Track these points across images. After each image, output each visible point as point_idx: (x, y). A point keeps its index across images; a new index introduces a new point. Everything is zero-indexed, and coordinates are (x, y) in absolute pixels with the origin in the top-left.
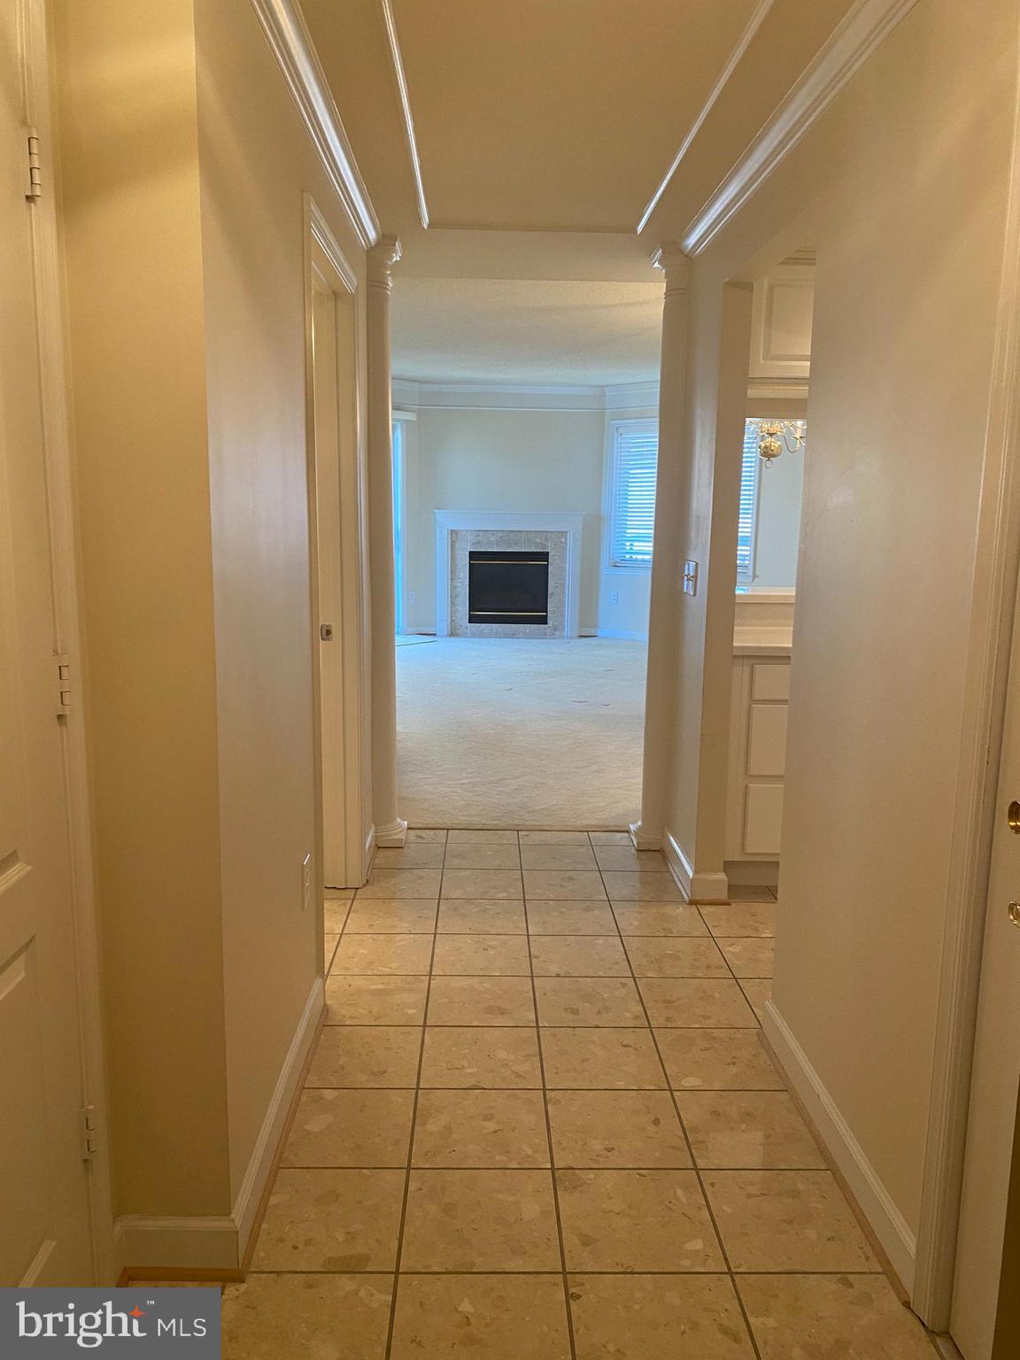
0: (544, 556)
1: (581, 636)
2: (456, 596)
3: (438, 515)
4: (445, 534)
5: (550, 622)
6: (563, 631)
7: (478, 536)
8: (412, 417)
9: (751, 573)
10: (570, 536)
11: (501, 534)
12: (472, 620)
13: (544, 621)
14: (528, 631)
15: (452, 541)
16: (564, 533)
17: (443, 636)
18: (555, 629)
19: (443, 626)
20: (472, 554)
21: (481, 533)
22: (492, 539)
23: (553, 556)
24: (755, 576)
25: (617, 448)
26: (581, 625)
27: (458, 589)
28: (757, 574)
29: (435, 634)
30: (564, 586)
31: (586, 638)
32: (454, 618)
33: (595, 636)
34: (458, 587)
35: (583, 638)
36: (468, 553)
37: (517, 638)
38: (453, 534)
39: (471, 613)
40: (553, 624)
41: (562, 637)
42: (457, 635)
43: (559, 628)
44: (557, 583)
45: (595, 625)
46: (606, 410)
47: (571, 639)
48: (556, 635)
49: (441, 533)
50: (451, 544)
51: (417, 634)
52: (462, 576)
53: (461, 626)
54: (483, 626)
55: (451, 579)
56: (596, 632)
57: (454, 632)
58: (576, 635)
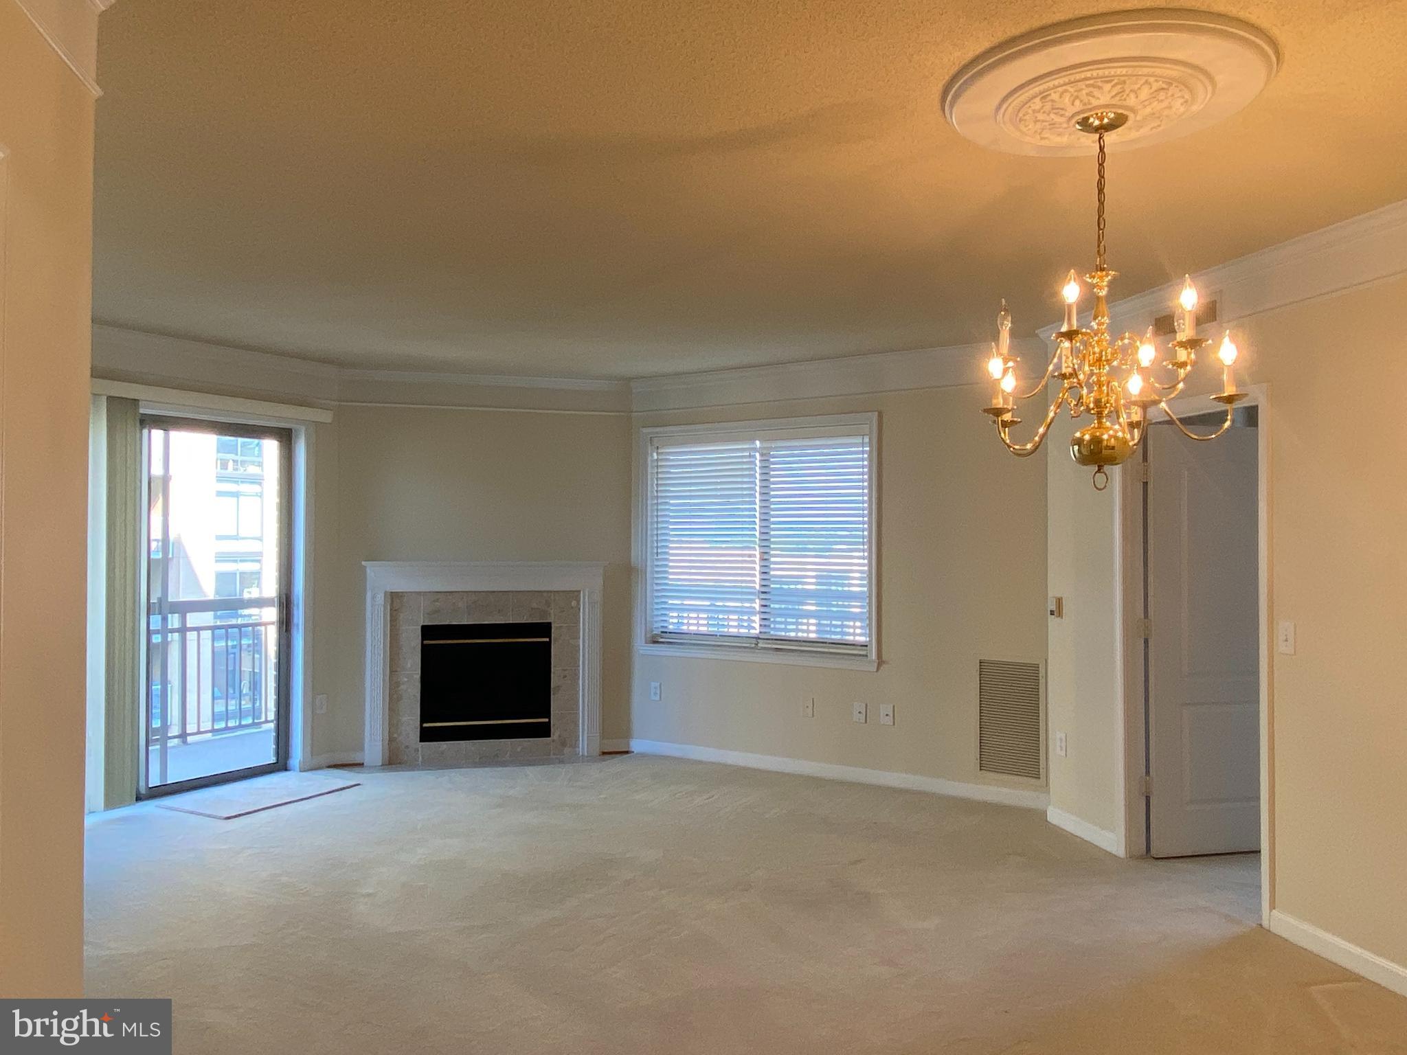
0: (544, 629)
1: (604, 753)
2: (399, 699)
3: (368, 571)
4: (380, 598)
5: (555, 733)
6: (575, 746)
7: (437, 600)
8: (326, 417)
9: (874, 656)
10: (584, 599)
11: (475, 598)
12: (427, 735)
13: (544, 731)
14: (518, 749)
15: (393, 610)
16: (575, 594)
17: (373, 768)
18: (564, 744)
19: (374, 749)
21: (441, 597)
22: (460, 605)
23: (557, 628)
24: (881, 662)
25: (652, 467)
26: (604, 735)
27: (403, 687)
28: (884, 657)
29: (361, 765)
30: (576, 675)
31: (613, 755)
32: (395, 735)
33: (627, 752)
34: (403, 684)
35: (607, 757)
36: (420, 628)
37: (504, 764)
38: (395, 600)
39: (425, 725)
40: (560, 736)
41: (574, 759)
42: (400, 763)
43: (569, 741)
44: (565, 670)
45: (627, 734)
46: (633, 414)
47: (590, 759)
48: (564, 755)
49: (374, 597)
50: (391, 615)
51: (330, 767)
52: (409, 665)
53: (407, 747)
54: (444, 745)
55: (391, 672)
56: (628, 745)
57: (394, 760)
58: (597, 751)
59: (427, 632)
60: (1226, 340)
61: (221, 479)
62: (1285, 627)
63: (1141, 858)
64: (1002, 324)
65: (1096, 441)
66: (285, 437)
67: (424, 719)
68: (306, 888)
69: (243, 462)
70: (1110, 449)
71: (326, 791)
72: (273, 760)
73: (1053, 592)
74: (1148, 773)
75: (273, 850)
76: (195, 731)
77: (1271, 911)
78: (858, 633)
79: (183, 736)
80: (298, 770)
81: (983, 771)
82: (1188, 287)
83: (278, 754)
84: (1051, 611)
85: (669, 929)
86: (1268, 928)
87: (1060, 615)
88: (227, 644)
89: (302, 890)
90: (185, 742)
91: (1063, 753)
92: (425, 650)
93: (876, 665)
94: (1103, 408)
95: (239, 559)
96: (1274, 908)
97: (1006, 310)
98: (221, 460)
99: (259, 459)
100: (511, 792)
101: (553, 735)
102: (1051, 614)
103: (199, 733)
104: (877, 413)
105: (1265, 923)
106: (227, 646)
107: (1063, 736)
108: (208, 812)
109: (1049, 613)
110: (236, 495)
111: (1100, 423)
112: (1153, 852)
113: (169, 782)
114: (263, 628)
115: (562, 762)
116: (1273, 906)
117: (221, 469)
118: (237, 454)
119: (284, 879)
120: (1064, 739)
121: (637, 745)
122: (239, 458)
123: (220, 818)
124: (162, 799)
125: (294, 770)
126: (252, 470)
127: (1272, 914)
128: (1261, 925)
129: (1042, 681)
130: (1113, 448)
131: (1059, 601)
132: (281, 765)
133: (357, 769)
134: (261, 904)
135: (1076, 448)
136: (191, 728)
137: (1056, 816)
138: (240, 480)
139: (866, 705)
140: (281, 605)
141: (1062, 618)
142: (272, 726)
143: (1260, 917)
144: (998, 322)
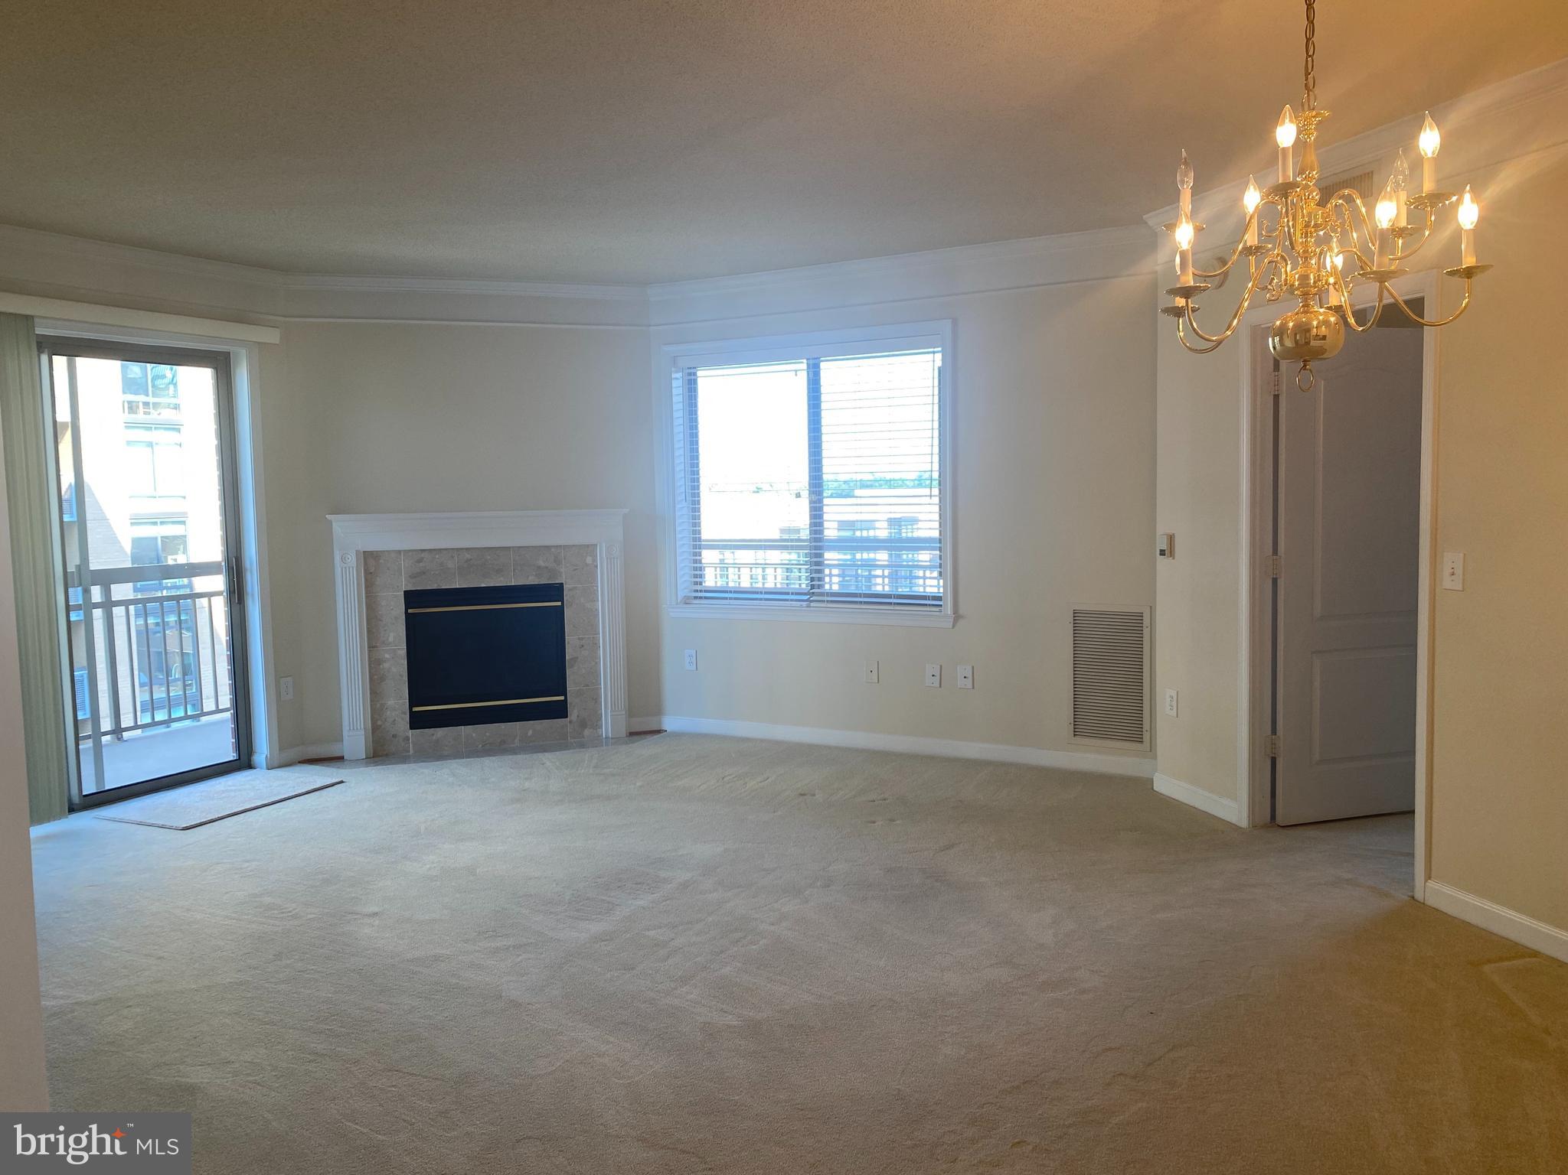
0: (555, 591)
1: (632, 734)
2: (382, 679)
3: (335, 525)
4: (352, 560)
5: (574, 713)
6: (597, 726)
7: (422, 560)
8: (271, 336)
9: (949, 610)
10: (601, 553)
11: (468, 556)
12: (418, 722)
13: (560, 711)
14: (530, 733)
15: (367, 573)
16: (590, 549)
17: (356, 762)
18: (583, 724)
19: (354, 739)
20: (408, 595)
21: (425, 555)
22: (450, 564)
23: (570, 590)
24: (957, 616)
26: (632, 713)
27: (386, 665)
28: (961, 612)
29: (341, 759)
30: (596, 645)
31: (643, 736)
32: (379, 723)
33: (659, 732)
34: (385, 662)
35: (635, 738)
36: (403, 593)
37: (514, 751)
38: (371, 562)
39: (416, 709)
40: (578, 716)
41: (597, 742)
42: (387, 755)
43: (591, 721)
44: (582, 639)
45: (658, 711)
46: (652, 328)
47: (616, 741)
48: (584, 738)
49: (343, 559)
50: (366, 580)
51: (299, 762)
52: (391, 639)
53: (394, 736)
54: (440, 732)
55: (370, 647)
56: (660, 722)
57: (381, 752)
58: (623, 733)
59: (412, 598)
60: (1467, 197)
61: (129, 425)
62: (1451, 560)
63: (1265, 827)
64: (1183, 182)
65: (1303, 329)
66: (221, 364)
67: (413, 703)
68: (294, 909)
69: (156, 405)
70: (1320, 339)
71: (304, 791)
72: (231, 756)
73: (1162, 528)
74: (1274, 731)
75: (247, 864)
76: (132, 724)
77: (1426, 881)
78: (931, 584)
79: (118, 731)
80: (265, 767)
81: (1077, 738)
82: (1428, 129)
83: (238, 747)
84: (1161, 551)
85: (745, 937)
86: (1422, 901)
87: (1172, 554)
88: (146, 621)
89: (290, 912)
90: (120, 739)
91: (1174, 713)
92: (410, 619)
93: (952, 620)
94: (1311, 287)
95: (159, 521)
96: (1430, 878)
97: (1186, 163)
98: (128, 402)
99: (174, 401)
100: (527, 784)
101: (571, 715)
102: (1161, 554)
103: (136, 727)
104: (951, 320)
105: (1419, 895)
106: (146, 624)
107: (1174, 694)
108: (161, 823)
109: (1158, 552)
110: (150, 444)
111: (1306, 305)
112: (1280, 820)
113: (107, 788)
114: (204, 601)
115: (582, 746)
116: (1428, 877)
117: (129, 413)
118: (147, 395)
119: (267, 900)
120: (1175, 698)
121: (671, 723)
122: (150, 399)
123: (176, 829)
124: (101, 808)
125: (261, 768)
126: (167, 415)
127: (1427, 884)
128: (1413, 897)
129: (1146, 632)
130: (1324, 338)
131: (1171, 538)
132: (243, 762)
133: (338, 764)
134: (242, 932)
135: (1277, 339)
136: (127, 721)
137: (1166, 784)
138: (153, 426)
139: (941, 666)
140: (231, 571)
141: (1174, 559)
142: (228, 715)
143: (1412, 888)
144: (1178, 178)
